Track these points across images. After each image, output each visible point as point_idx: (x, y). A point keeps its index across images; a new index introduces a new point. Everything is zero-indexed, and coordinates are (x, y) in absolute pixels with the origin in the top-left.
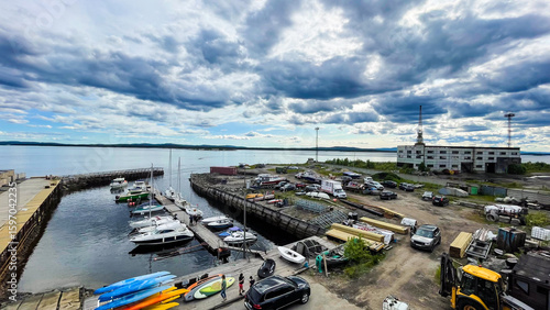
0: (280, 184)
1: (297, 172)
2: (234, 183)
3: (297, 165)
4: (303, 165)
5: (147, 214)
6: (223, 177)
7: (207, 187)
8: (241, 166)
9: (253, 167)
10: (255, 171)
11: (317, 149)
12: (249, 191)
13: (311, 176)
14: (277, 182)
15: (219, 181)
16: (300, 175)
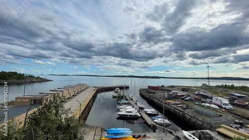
0: (184, 97)
1: (195, 90)
2: (159, 94)
3: (195, 87)
4: (199, 87)
5: (123, 104)
6: (154, 91)
7: (146, 95)
8: (163, 86)
9: (168, 87)
10: (170, 89)
11: (208, 78)
12: (166, 99)
13: (204, 94)
14: (183, 96)
15: (152, 93)
16: (196, 93)
